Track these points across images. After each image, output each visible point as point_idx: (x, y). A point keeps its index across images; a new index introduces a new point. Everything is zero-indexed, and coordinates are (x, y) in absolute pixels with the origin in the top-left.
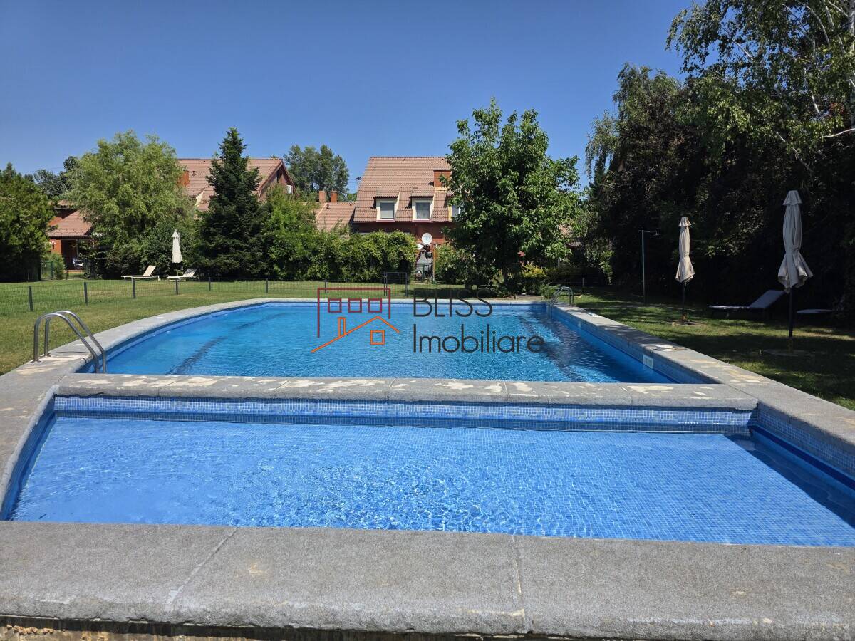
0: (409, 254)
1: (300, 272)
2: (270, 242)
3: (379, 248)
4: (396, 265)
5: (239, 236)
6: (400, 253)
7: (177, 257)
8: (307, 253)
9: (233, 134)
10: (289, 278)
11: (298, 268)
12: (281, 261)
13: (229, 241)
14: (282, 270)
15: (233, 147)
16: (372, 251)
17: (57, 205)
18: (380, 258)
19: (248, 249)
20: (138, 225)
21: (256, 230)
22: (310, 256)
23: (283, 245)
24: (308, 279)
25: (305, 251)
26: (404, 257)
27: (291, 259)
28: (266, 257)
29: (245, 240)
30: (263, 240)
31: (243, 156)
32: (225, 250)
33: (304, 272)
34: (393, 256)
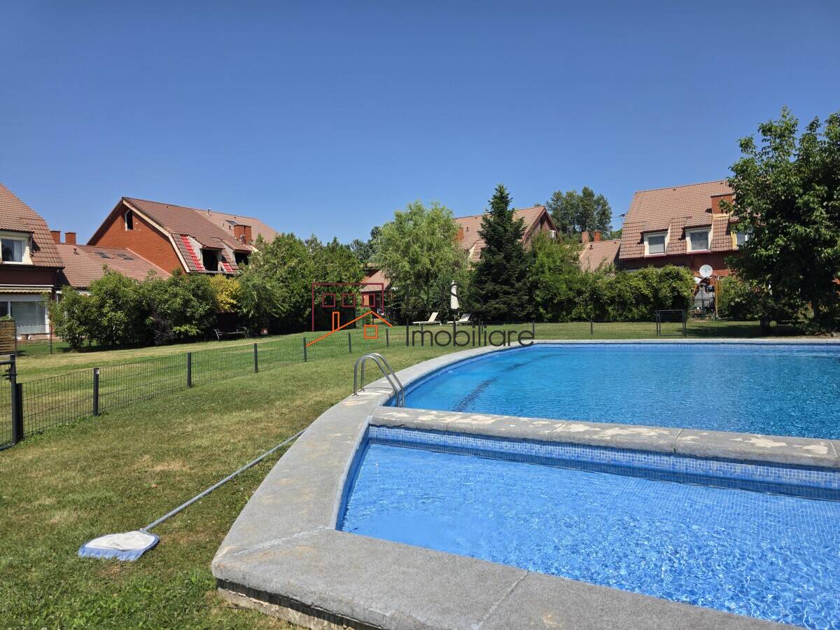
0: (684, 289)
1: (564, 313)
2: (535, 285)
3: (649, 285)
4: (669, 302)
5: (506, 282)
6: (674, 288)
7: (455, 304)
8: (571, 294)
9: (501, 190)
10: (554, 320)
11: (562, 309)
12: (545, 304)
13: (498, 288)
14: (547, 313)
15: (501, 200)
16: (641, 288)
17: (366, 267)
18: (650, 295)
19: (515, 294)
20: (424, 278)
21: (522, 275)
22: (574, 297)
23: (547, 288)
24: (573, 320)
25: (569, 292)
26: (678, 292)
27: (555, 301)
28: (531, 300)
29: (512, 286)
30: (528, 285)
31: (509, 208)
32: (495, 295)
33: (569, 313)
34: (665, 291)
